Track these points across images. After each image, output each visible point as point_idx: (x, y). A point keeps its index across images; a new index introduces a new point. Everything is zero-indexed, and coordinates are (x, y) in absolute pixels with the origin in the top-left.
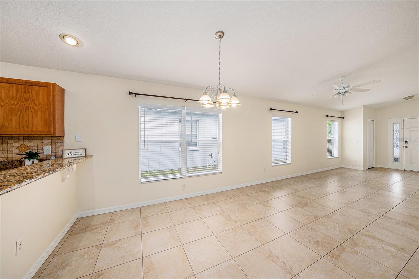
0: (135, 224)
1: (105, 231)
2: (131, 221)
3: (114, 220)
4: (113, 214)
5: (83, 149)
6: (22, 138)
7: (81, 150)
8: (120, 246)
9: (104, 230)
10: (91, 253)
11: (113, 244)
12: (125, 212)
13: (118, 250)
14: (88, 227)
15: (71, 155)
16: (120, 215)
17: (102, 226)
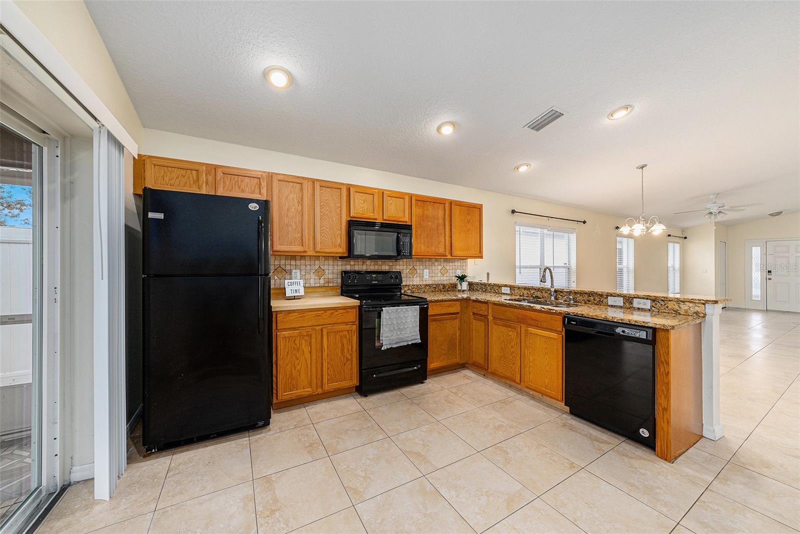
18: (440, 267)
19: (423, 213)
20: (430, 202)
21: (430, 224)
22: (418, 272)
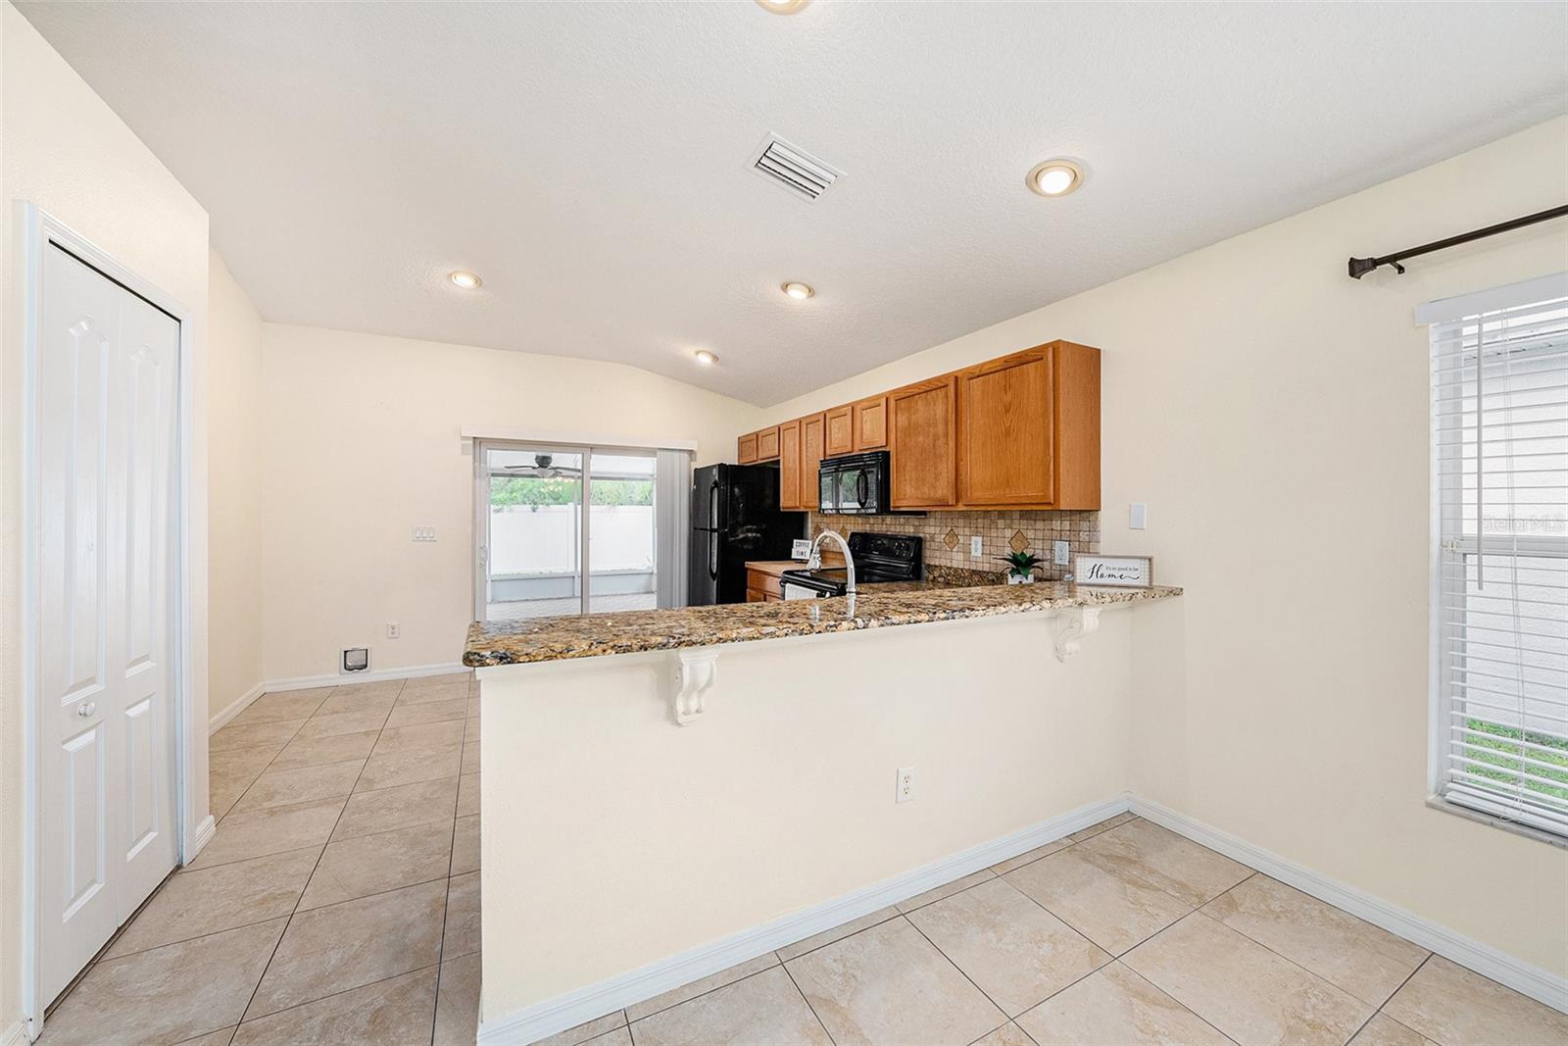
0: (1314, 1007)
1: (1165, 918)
2: (1310, 976)
3: (1232, 905)
4: (1255, 880)
5: (1140, 558)
6: (1017, 516)
7: (1136, 564)
8: (1162, 1030)
9: (1163, 914)
10: (1064, 951)
11: (1143, 996)
12: (1316, 913)
13: (1139, 1035)
14: (1130, 861)
15: (1102, 576)
16: (1275, 906)
17: (1173, 893)
18: (1009, 533)
19: (909, 420)
20: (919, 394)
21: (921, 439)
22: (961, 541)
